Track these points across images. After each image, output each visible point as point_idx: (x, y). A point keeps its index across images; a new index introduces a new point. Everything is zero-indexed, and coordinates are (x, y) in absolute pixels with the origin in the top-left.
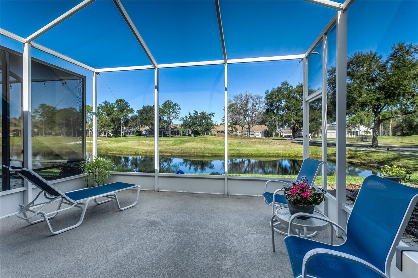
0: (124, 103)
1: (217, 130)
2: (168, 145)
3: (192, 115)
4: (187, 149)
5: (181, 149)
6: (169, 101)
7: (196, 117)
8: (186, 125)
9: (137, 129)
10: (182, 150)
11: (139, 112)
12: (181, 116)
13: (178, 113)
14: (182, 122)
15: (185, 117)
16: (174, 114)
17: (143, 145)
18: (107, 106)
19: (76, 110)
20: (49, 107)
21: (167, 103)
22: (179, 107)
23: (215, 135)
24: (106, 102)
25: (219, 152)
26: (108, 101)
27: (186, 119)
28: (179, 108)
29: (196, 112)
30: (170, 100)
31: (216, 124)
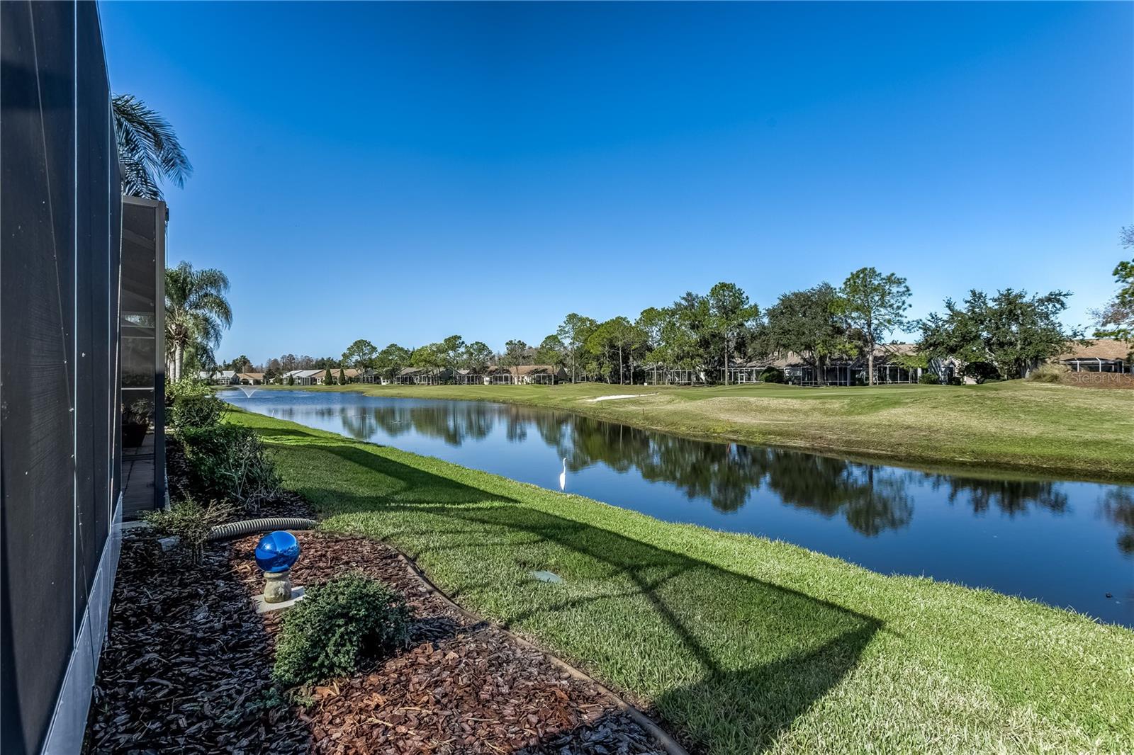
0: (731, 294)
1: (1079, 359)
2: (825, 413)
3: (962, 307)
4: (874, 430)
5: (851, 428)
6: (866, 269)
7: (981, 314)
8: (935, 345)
9: (767, 362)
10: (854, 431)
11: (772, 314)
12: (910, 315)
13: (899, 308)
14: (917, 336)
15: (930, 318)
16: (883, 311)
17: (745, 409)
18: (693, 305)
19: (628, 322)
20: (583, 321)
21: (858, 277)
22: (905, 287)
23: (1054, 379)
24: (689, 294)
25: (1018, 450)
26: (694, 293)
27: (933, 325)
28: (905, 289)
29: (977, 297)
30: (869, 267)
31: (1075, 335)
